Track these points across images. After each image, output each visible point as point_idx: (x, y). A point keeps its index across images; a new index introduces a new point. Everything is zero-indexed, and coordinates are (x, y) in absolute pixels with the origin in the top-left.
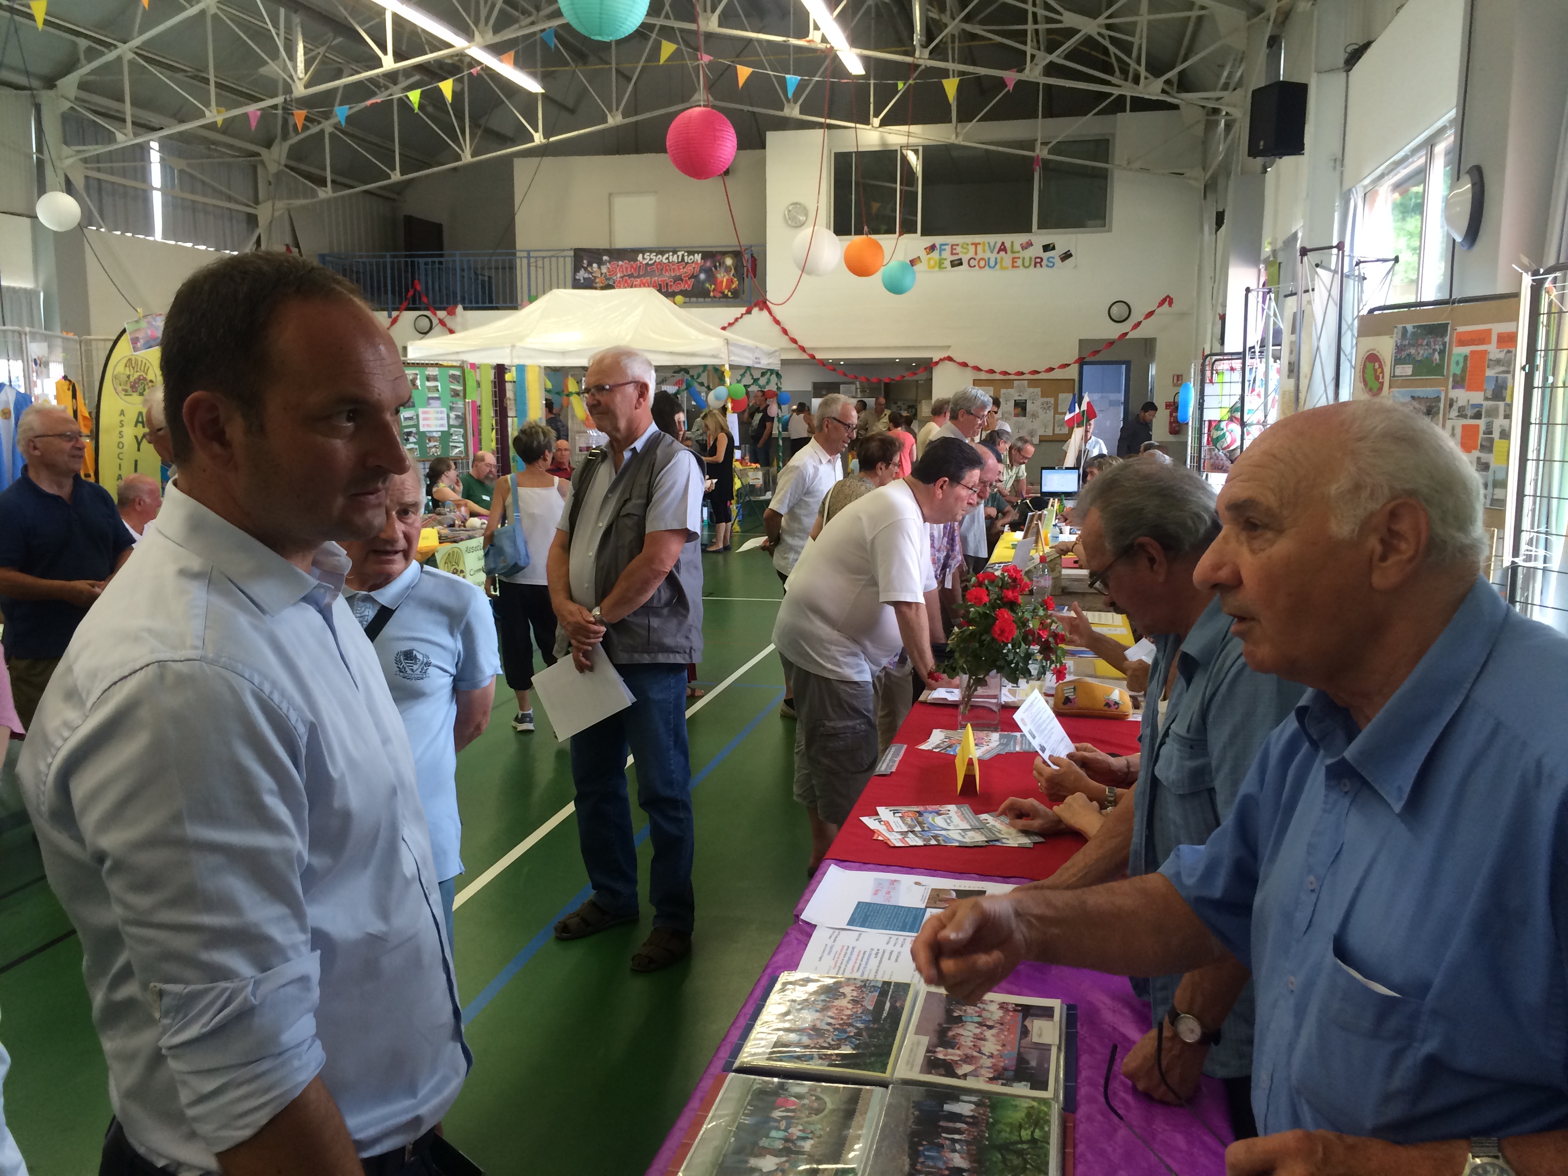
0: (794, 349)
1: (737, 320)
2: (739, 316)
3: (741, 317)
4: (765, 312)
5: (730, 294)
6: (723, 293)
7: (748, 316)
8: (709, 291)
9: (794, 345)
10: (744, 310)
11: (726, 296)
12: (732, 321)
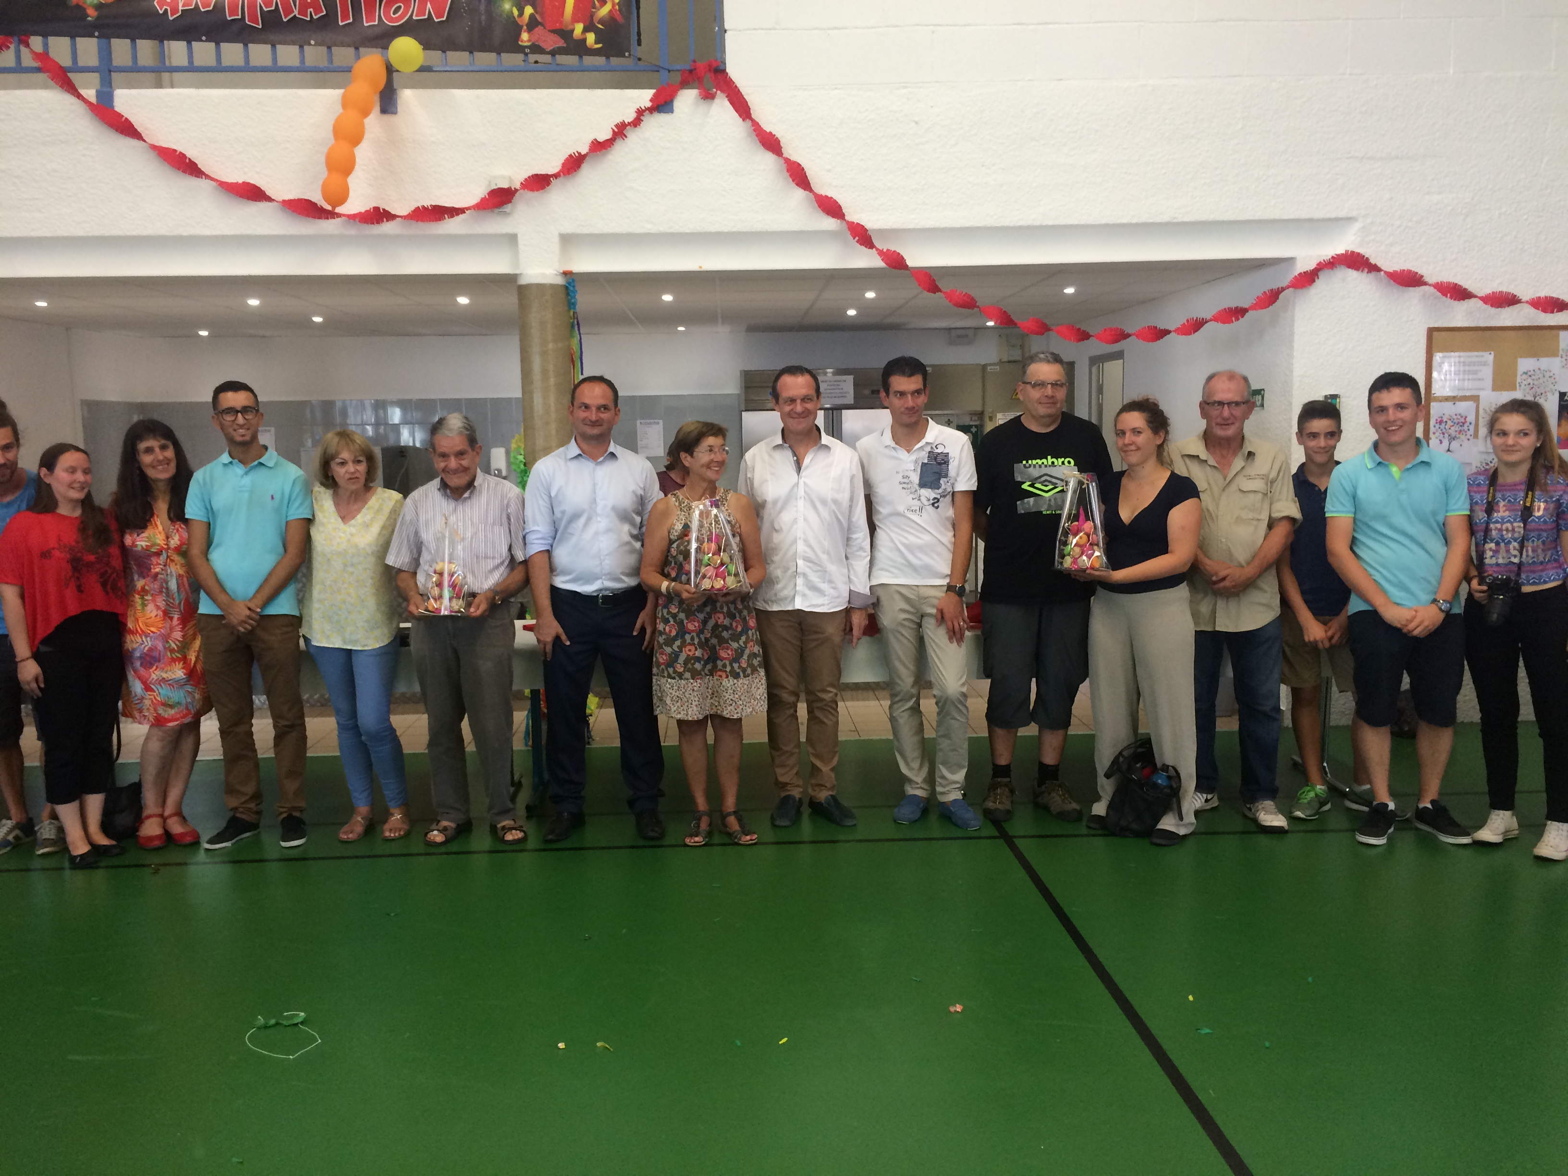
0: (832, 235)
1: (620, 131)
2: (630, 117)
3: (637, 122)
4: (722, 106)
5: (591, 38)
6: (566, 34)
7: (661, 118)
8: (515, 29)
9: (830, 223)
10: (644, 97)
11: (579, 48)
12: (604, 135)
